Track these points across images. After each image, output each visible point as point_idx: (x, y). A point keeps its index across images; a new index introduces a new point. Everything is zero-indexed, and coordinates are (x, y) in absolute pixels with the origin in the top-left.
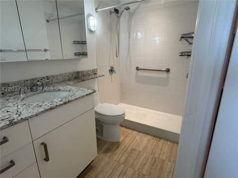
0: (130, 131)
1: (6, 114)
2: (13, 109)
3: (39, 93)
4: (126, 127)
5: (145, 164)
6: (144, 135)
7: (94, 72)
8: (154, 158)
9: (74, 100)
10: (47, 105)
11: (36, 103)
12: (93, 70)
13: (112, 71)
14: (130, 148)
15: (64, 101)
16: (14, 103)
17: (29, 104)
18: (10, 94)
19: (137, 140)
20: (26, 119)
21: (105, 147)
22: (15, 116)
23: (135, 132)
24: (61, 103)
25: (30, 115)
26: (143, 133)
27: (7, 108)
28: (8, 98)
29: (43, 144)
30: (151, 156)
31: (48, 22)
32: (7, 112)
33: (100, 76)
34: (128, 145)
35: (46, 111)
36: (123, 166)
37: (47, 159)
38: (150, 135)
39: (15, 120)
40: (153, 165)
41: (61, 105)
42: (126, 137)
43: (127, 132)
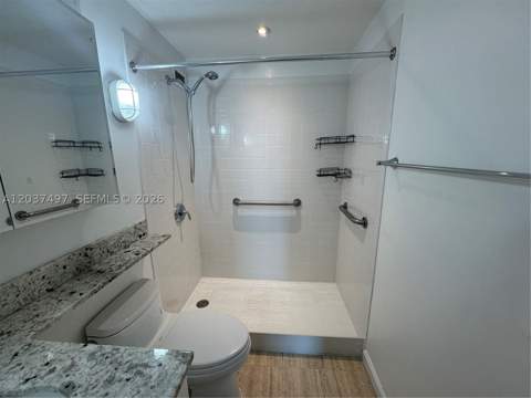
7: (140, 232)
12: (135, 227)
13: (181, 214)
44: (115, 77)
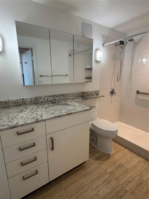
0: (122, 148)
1: (36, 115)
2: (39, 113)
3: (56, 105)
4: (119, 144)
5: (130, 182)
6: (136, 155)
7: (97, 93)
8: (141, 180)
9: (75, 113)
10: (57, 114)
11: (52, 111)
12: (96, 91)
13: (112, 92)
14: (118, 163)
15: (68, 112)
16: (41, 110)
17: (48, 112)
18: (41, 104)
19: (127, 158)
20: (44, 120)
21: (97, 155)
22: (39, 118)
23: (126, 151)
24: (66, 114)
25: (47, 118)
26: (135, 153)
27: (37, 112)
28: (39, 106)
29: (51, 138)
30: (139, 178)
31: (70, 56)
32: (37, 114)
33: (100, 97)
34: (117, 160)
35: (56, 117)
36: (108, 176)
37: (52, 149)
38: (142, 157)
39: (39, 120)
40: (138, 186)
41: (65, 115)
42: (117, 152)
43: (119, 148)
44: (97, 50)
